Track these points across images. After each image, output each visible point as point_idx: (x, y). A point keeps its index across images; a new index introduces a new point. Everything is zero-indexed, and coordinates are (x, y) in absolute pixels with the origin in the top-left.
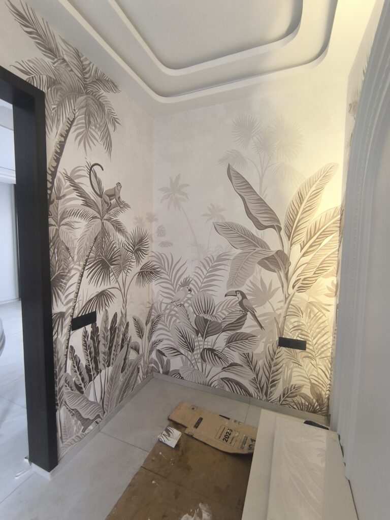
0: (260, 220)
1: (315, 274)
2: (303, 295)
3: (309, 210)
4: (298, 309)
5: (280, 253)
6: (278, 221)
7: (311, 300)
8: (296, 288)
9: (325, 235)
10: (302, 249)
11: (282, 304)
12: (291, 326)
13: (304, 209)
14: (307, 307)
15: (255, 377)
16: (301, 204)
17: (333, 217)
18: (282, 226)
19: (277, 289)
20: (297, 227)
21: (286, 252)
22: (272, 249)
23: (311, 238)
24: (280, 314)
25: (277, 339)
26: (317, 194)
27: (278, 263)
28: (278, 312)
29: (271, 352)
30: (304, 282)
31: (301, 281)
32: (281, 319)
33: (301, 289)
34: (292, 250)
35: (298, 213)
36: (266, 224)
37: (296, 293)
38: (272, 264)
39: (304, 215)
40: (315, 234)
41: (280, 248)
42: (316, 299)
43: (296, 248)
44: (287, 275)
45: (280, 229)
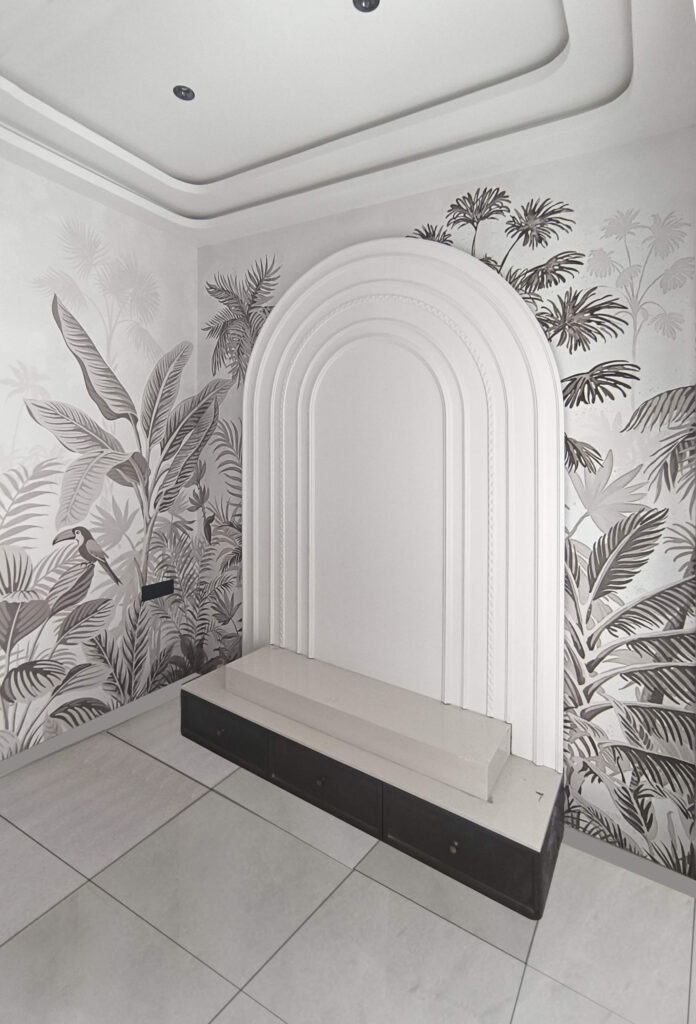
0: (109, 403)
1: (177, 483)
2: (166, 515)
3: (167, 396)
4: (162, 536)
5: (137, 457)
6: (132, 407)
7: (176, 519)
8: (157, 506)
9: (184, 431)
10: (162, 449)
11: (142, 534)
12: (155, 565)
13: (163, 395)
14: (172, 530)
15: (112, 670)
17: (191, 408)
18: (139, 416)
19: (136, 512)
20: (157, 418)
21: (144, 455)
22: (127, 451)
23: (171, 434)
24: (141, 551)
25: (140, 591)
26: (176, 376)
27: (135, 472)
28: (138, 549)
30: (167, 496)
31: (163, 496)
32: (143, 559)
33: (164, 507)
34: (151, 453)
35: (156, 398)
36: (117, 411)
37: (159, 514)
38: (126, 474)
40: (175, 430)
41: (137, 450)
42: (180, 517)
43: (156, 448)
44: (146, 488)
45: (136, 420)
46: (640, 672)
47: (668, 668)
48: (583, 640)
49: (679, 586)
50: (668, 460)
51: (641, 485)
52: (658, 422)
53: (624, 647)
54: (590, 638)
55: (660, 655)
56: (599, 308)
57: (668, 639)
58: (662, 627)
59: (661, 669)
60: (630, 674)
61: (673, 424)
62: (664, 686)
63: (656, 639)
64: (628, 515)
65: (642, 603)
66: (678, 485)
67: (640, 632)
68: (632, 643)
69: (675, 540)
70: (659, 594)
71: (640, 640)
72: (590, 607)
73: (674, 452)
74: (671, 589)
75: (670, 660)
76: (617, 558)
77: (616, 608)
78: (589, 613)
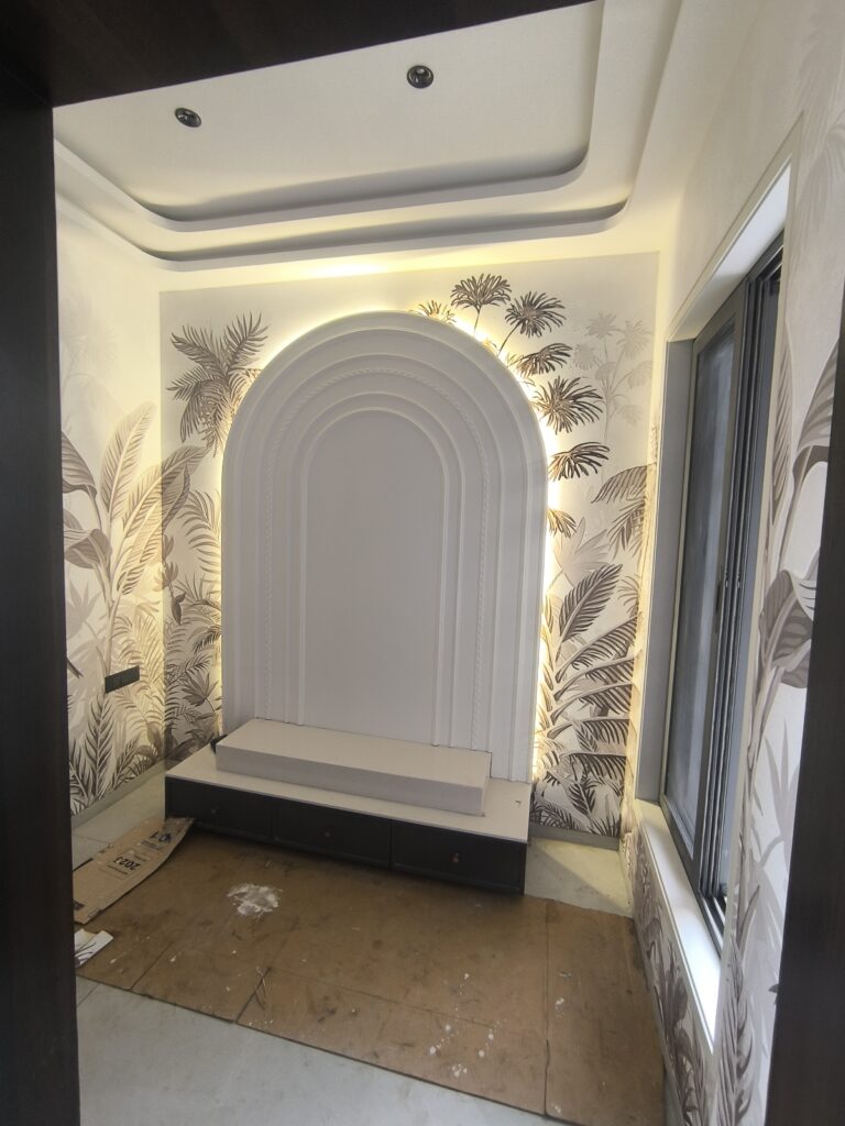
1: (141, 561)
2: (130, 598)
3: (129, 464)
4: (126, 621)
5: (97, 534)
6: (90, 477)
7: (140, 601)
8: (121, 589)
9: (148, 503)
10: (125, 525)
11: (105, 621)
12: (119, 652)
13: (124, 463)
14: (137, 613)
16: (120, 453)
17: (155, 479)
18: (97, 487)
19: (99, 595)
20: (117, 491)
21: (105, 532)
22: (85, 528)
23: (134, 508)
24: (104, 638)
25: (103, 682)
26: (136, 443)
27: (94, 551)
28: (100, 637)
29: (96, 710)
30: (131, 577)
31: (126, 577)
32: (106, 647)
33: (127, 589)
34: (113, 528)
35: (117, 467)
36: (73, 482)
37: (123, 597)
38: (85, 555)
39: (125, 472)
40: (138, 502)
41: (97, 526)
42: (145, 599)
43: (118, 523)
44: (108, 569)
45: (94, 492)
46: (594, 694)
47: (614, 688)
48: (553, 675)
49: (626, 624)
50: (625, 526)
51: (604, 547)
52: (619, 495)
53: (584, 677)
54: (558, 674)
55: (609, 680)
56: (580, 396)
57: (614, 666)
58: (612, 657)
59: (608, 690)
60: (586, 698)
61: (630, 497)
62: (609, 702)
63: (607, 667)
64: (592, 571)
65: (599, 641)
66: (630, 545)
67: (596, 663)
68: (590, 673)
69: (626, 589)
70: (611, 633)
71: (595, 670)
72: (560, 648)
73: (629, 520)
74: (620, 627)
75: (615, 682)
76: (583, 606)
77: (579, 647)
78: (558, 653)
